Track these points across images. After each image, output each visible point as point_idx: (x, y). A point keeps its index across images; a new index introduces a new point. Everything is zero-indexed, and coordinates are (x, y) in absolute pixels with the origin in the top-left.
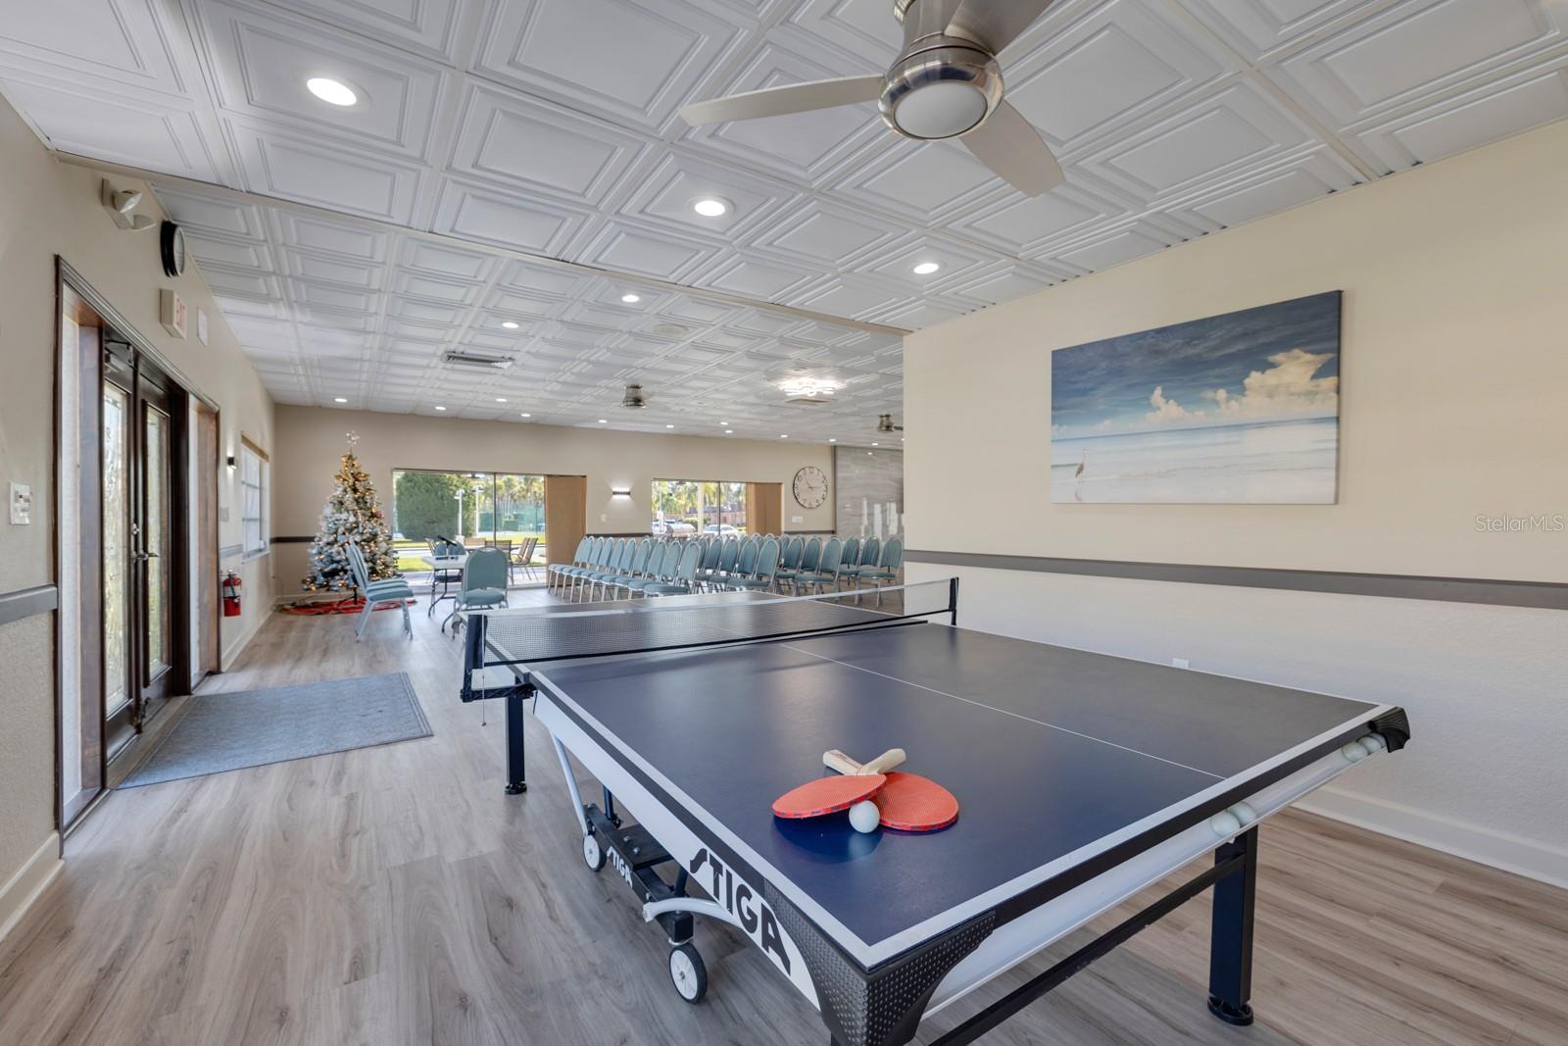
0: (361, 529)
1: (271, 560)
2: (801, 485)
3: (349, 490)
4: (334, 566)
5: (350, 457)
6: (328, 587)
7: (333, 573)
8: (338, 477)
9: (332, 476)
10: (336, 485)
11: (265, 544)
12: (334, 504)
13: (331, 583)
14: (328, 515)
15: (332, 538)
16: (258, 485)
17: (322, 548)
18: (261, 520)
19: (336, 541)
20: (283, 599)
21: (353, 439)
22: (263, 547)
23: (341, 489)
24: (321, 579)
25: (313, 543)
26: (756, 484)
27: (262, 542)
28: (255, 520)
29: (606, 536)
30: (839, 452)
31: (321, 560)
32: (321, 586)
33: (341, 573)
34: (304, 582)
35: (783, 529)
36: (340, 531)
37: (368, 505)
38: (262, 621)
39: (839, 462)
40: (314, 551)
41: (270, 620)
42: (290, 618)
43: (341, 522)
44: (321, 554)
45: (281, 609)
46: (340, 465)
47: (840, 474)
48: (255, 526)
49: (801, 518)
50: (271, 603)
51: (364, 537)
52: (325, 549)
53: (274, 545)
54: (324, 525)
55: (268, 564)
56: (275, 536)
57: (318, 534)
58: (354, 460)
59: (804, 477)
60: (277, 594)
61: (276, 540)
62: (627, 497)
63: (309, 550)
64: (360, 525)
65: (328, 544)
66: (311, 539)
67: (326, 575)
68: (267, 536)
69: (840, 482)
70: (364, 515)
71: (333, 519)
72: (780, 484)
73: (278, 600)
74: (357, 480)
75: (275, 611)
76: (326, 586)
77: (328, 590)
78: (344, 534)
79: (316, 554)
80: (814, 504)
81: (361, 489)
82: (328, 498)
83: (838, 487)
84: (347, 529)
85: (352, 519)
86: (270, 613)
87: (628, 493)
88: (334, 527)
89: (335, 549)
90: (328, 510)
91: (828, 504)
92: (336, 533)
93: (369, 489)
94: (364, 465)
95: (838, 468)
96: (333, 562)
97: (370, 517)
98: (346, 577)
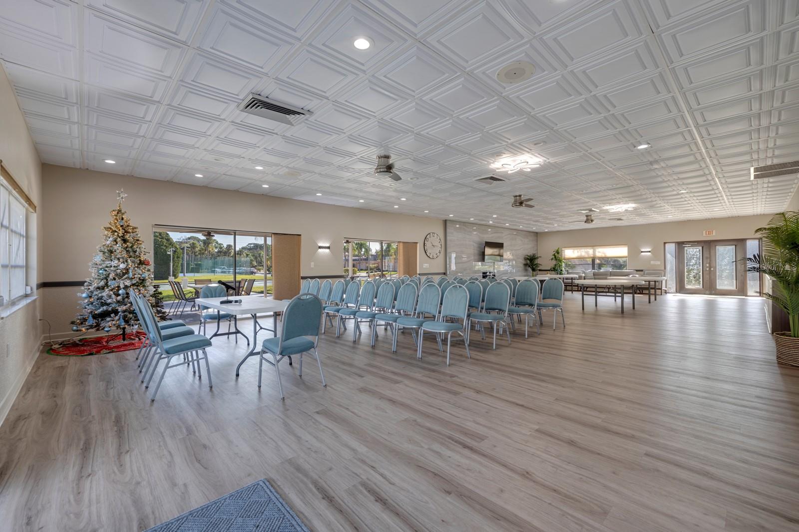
0: (131, 275)
1: (38, 303)
2: (428, 244)
3: (119, 239)
4: (105, 308)
5: (119, 211)
6: (97, 327)
7: (104, 315)
8: (107, 229)
9: (102, 228)
10: (106, 236)
11: (32, 289)
12: (104, 253)
13: (103, 324)
14: (98, 262)
15: (102, 283)
16: (24, 233)
17: (92, 292)
18: (27, 267)
19: (107, 285)
20: (50, 338)
21: (121, 197)
22: (29, 292)
23: (111, 239)
24: (91, 321)
25: (82, 288)
26: (403, 243)
27: (29, 288)
28: (21, 267)
29: (312, 278)
30: (448, 224)
31: (92, 303)
32: (91, 327)
33: (112, 315)
34: (73, 323)
35: (418, 272)
36: (111, 276)
37: (137, 253)
38: (29, 369)
39: (448, 230)
40: (84, 295)
41: (37, 367)
42: (60, 361)
43: (112, 268)
44: (90, 297)
45: (49, 350)
46: (109, 219)
47: (448, 238)
48: (20, 274)
49: (428, 265)
50: (39, 343)
51: (134, 282)
52: (95, 293)
53: (41, 290)
54: (93, 272)
55: (34, 308)
56: (42, 281)
57: (87, 280)
58: (123, 214)
59: (429, 239)
60: (44, 332)
61: (44, 285)
62: (327, 251)
63: (79, 294)
64: (130, 271)
65: (98, 288)
66: (81, 284)
67: (95, 317)
68: (34, 281)
69: (448, 242)
70: (133, 262)
71: (104, 266)
72: (417, 243)
73: (45, 338)
74: (127, 232)
75: (42, 352)
76: (96, 326)
77: (98, 330)
78: (114, 279)
79: (86, 298)
80: (435, 256)
81: (131, 239)
82: (97, 247)
83: (448, 246)
84: (117, 275)
85: (122, 266)
86: (38, 354)
87: (329, 248)
88: (104, 273)
89: (105, 293)
90: (99, 258)
91: (442, 256)
92: (106, 278)
93: (138, 240)
94: (133, 219)
95: (448, 234)
96: (103, 304)
97: (139, 264)
98: (117, 318)
